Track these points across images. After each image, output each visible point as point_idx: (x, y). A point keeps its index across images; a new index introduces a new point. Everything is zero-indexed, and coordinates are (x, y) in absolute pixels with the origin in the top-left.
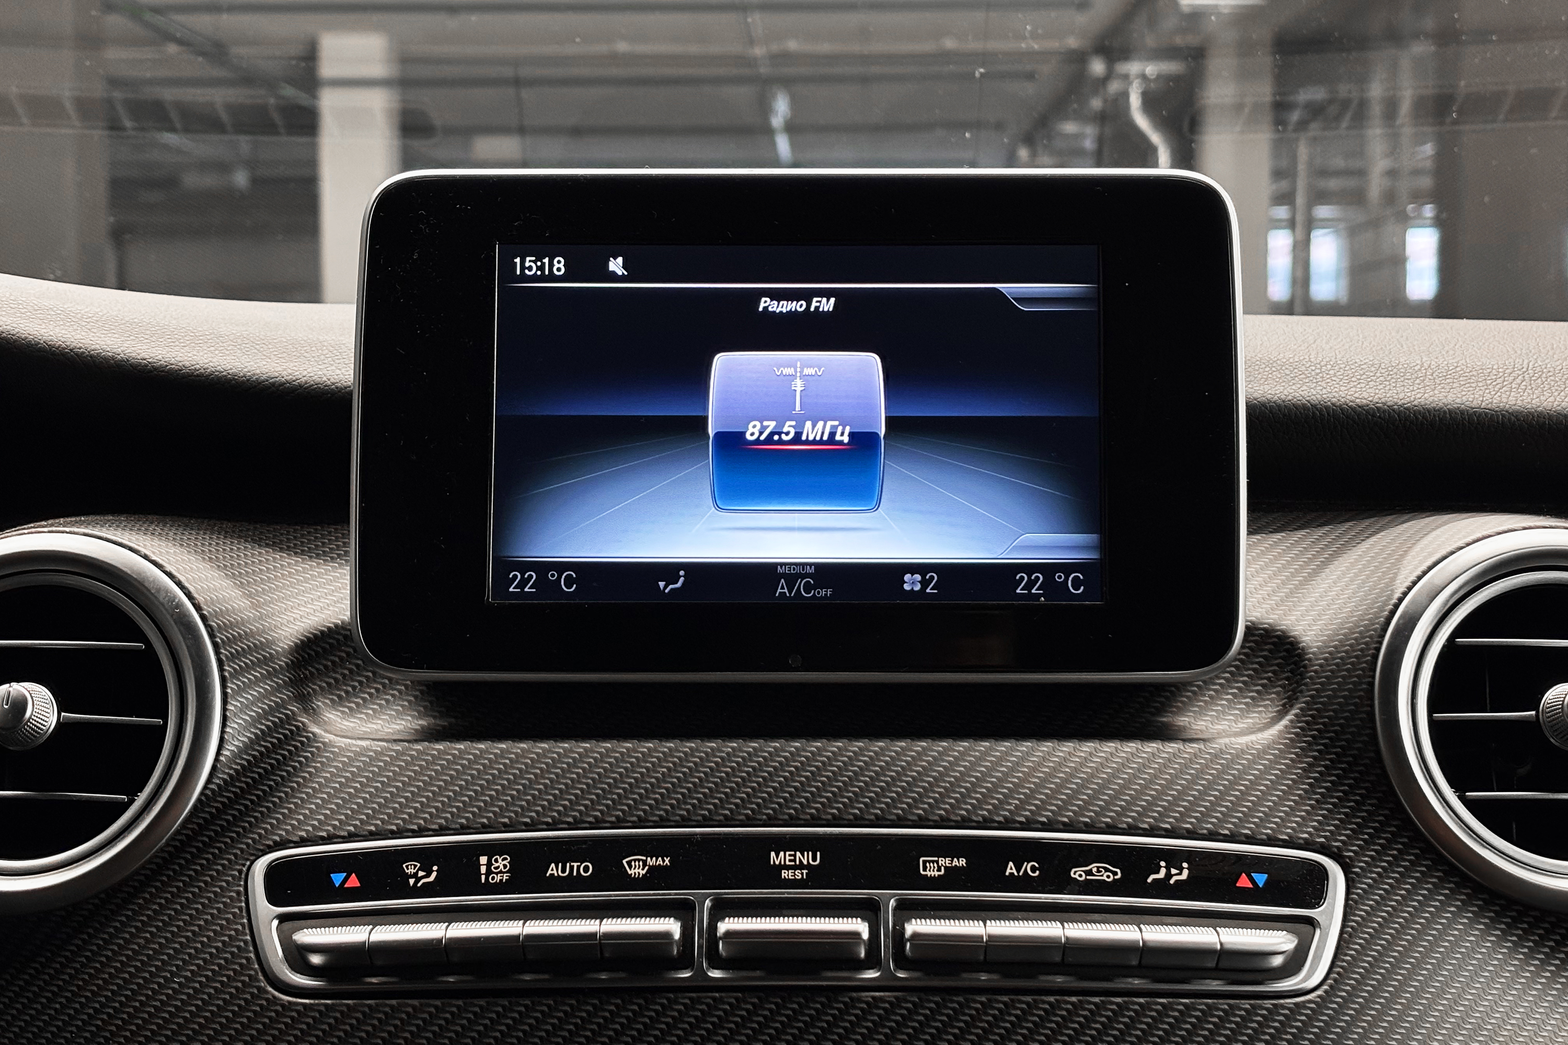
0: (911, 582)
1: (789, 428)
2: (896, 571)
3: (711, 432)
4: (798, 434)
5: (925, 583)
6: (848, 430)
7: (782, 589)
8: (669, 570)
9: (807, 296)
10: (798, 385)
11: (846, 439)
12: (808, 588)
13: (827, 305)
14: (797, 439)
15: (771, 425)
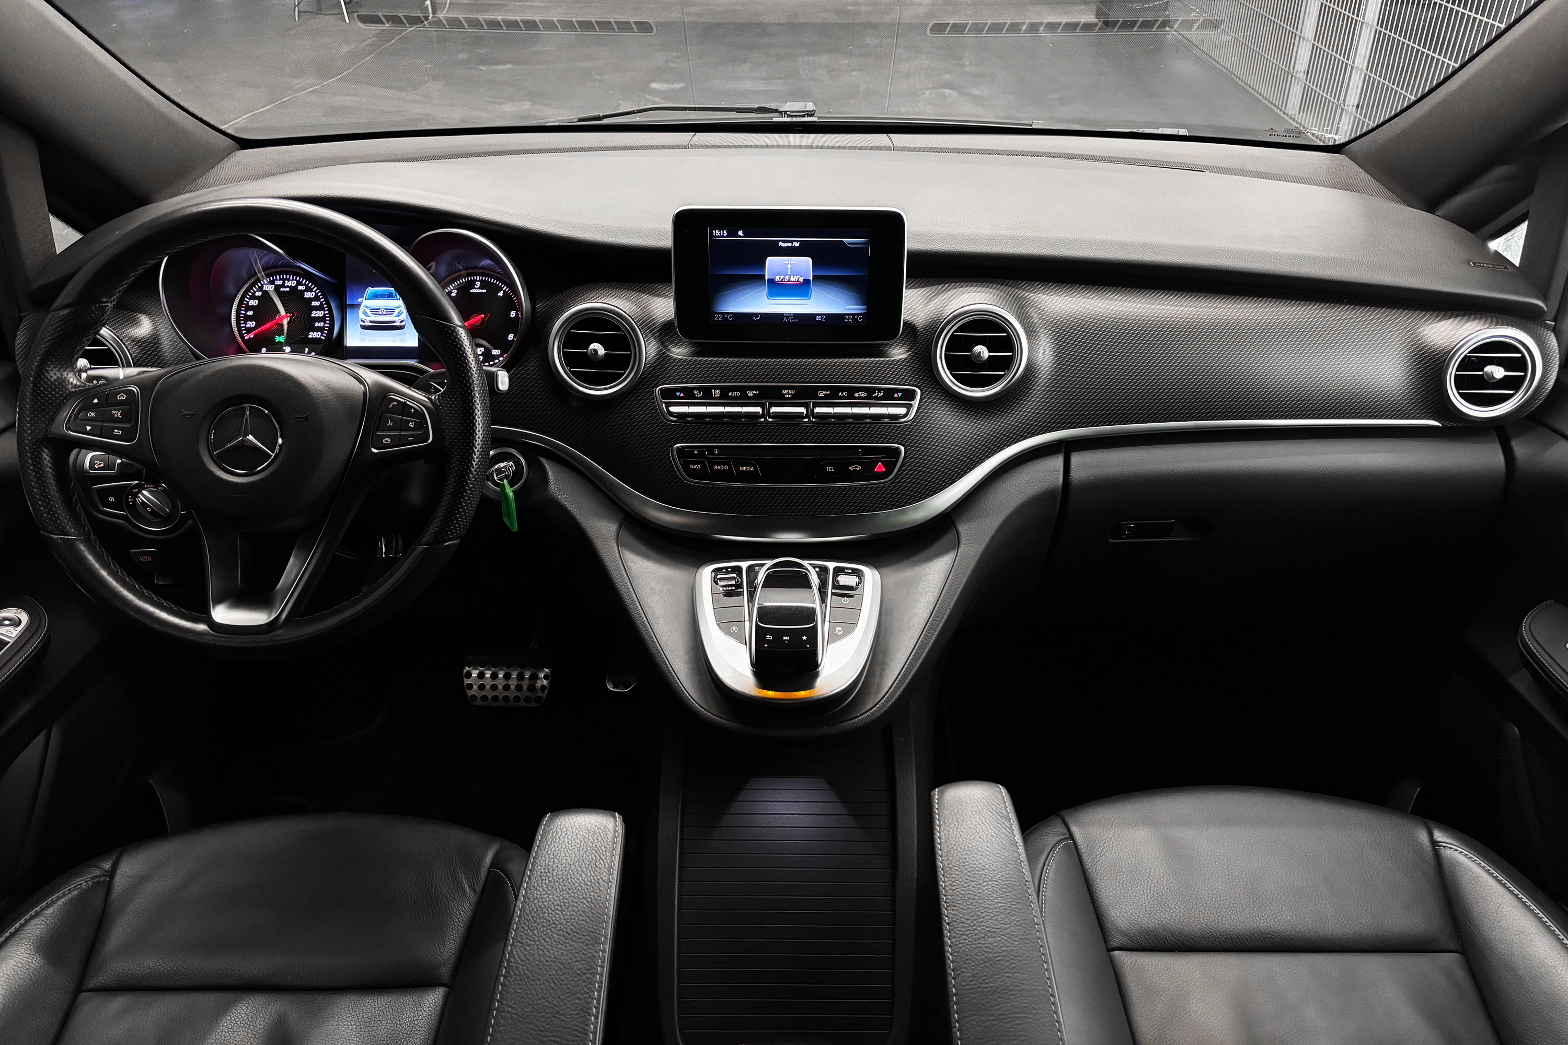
0: (818, 318)
1: (787, 277)
2: (814, 315)
3: (766, 279)
4: (789, 279)
5: (822, 318)
6: (802, 278)
7: (785, 319)
8: (756, 315)
9: (792, 242)
10: (789, 266)
11: (802, 281)
12: (792, 319)
13: (797, 244)
14: (789, 281)
15: (782, 277)
